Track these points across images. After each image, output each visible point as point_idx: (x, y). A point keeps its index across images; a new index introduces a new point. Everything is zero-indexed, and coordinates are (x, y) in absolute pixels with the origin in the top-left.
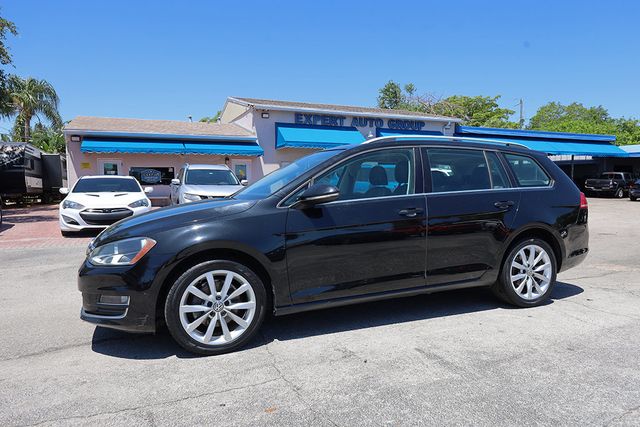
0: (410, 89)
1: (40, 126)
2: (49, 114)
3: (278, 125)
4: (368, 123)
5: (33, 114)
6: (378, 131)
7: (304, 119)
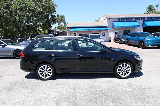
0: (157, 6)
1: (62, 24)
2: (64, 22)
3: (114, 22)
4: (140, 19)
5: (61, 22)
6: (144, 21)
7: (121, 20)
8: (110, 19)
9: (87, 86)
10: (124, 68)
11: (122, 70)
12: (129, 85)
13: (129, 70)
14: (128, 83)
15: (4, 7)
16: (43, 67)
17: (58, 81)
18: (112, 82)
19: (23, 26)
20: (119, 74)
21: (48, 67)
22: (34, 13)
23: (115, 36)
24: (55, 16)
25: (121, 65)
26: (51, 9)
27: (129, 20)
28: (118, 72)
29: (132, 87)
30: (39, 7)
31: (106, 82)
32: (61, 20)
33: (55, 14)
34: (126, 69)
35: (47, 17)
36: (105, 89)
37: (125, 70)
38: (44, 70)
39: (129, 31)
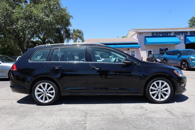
2: (81, 39)
3: (146, 37)
4: (181, 33)
5: (77, 39)
6: (185, 36)
7: (155, 34)
8: (141, 33)
9: (105, 113)
10: (159, 88)
11: (157, 90)
12: (168, 111)
13: (167, 91)
14: (165, 109)
15: (2, 15)
16: (41, 85)
17: (63, 106)
18: (142, 108)
19: (28, 42)
20: (152, 96)
21: (48, 86)
22: (41, 24)
23: (149, 56)
24: (69, 29)
25: (155, 83)
26: (64, 20)
27: (166, 34)
28: (151, 93)
29: (172, 113)
30: (48, 16)
31: (134, 108)
32: (77, 36)
33: (69, 27)
34: (162, 89)
35: (58, 31)
36: (130, 116)
37: (162, 91)
38: (43, 89)
39: (167, 49)
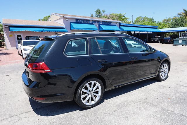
0: (104, 12)
3: (71, 22)
4: (96, 22)
6: (99, 25)
7: (78, 21)
16: (87, 84)
27: (86, 22)
38: (88, 90)
